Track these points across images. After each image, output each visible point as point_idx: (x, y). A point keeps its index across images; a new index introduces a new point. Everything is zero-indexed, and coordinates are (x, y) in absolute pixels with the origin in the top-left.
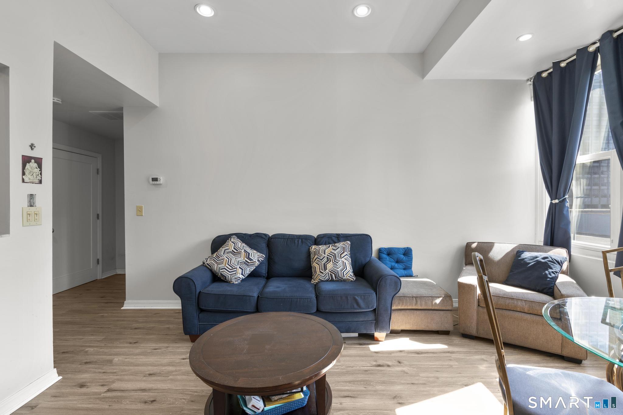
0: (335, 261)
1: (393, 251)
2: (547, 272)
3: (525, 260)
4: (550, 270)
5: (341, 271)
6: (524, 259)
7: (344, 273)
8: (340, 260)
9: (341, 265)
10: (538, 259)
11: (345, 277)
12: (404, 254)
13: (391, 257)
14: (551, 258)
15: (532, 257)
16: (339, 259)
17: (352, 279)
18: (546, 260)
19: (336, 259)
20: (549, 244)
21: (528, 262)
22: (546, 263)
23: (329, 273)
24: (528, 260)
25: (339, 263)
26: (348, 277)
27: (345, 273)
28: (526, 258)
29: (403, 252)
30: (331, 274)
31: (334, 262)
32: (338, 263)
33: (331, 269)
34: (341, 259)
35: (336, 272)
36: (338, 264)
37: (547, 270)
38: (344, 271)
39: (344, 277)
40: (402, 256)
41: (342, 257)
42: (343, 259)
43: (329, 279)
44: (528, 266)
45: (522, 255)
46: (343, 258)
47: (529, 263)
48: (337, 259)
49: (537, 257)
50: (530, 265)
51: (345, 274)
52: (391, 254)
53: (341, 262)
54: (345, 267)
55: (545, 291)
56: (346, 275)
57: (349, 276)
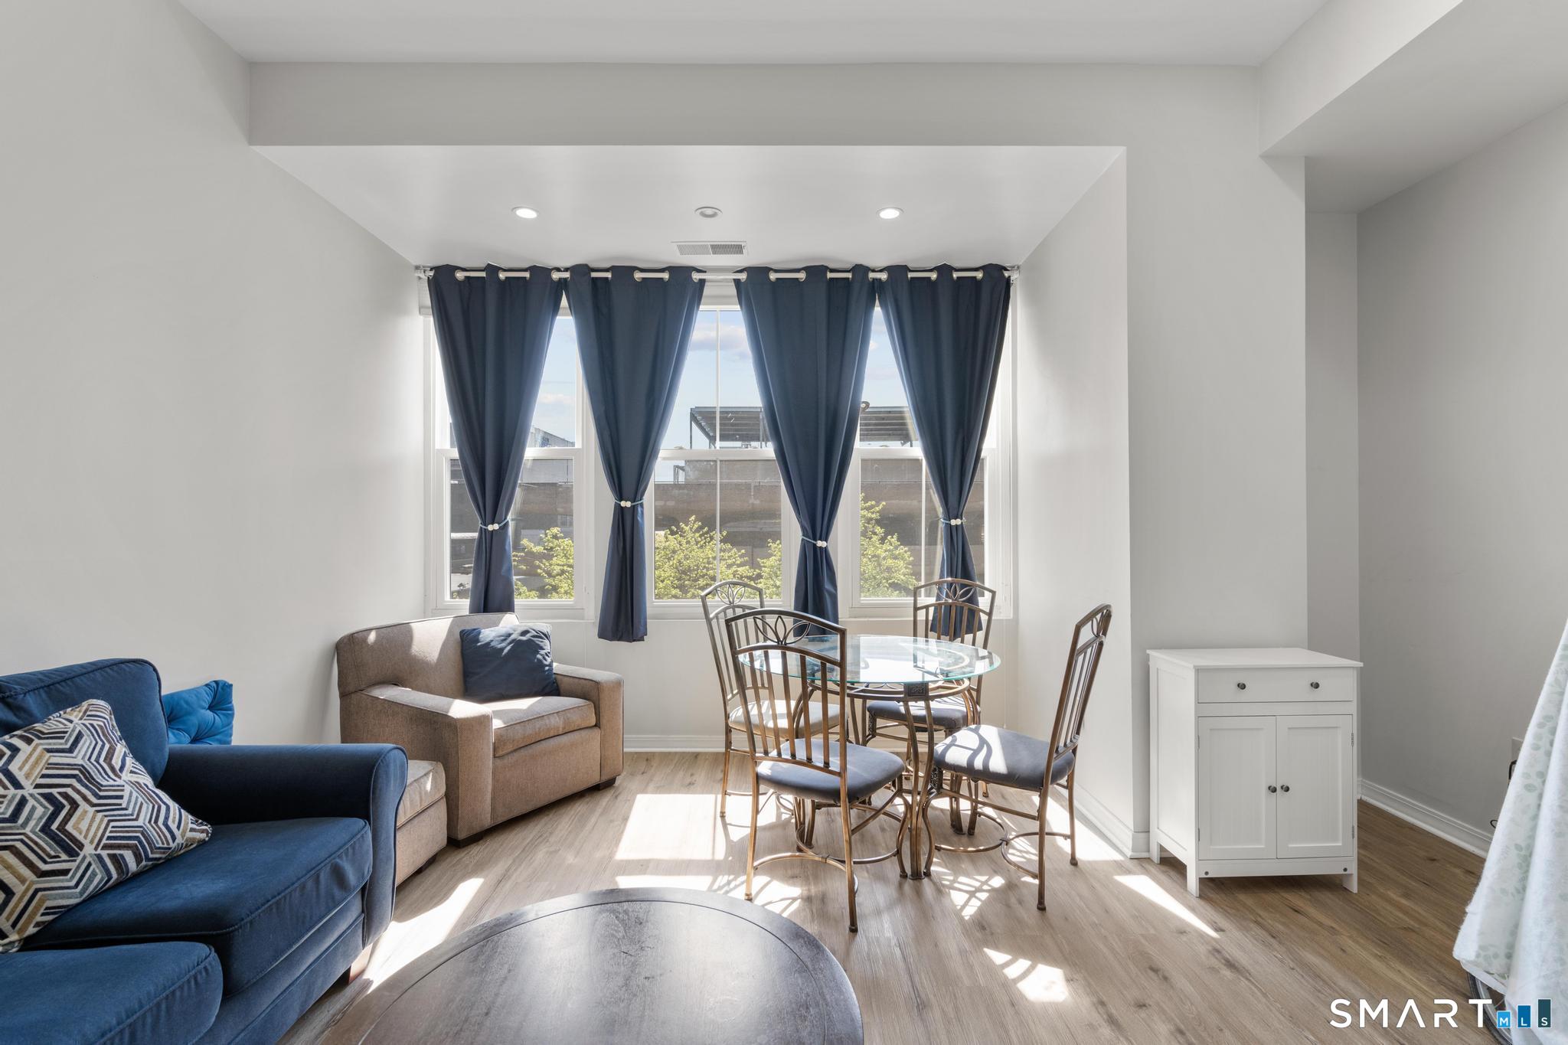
0: (101, 794)
1: (185, 706)
2: (539, 656)
3: (492, 644)
4: (542, 652)
5: (156, 822)
6: (488, 644)
7: (170, 823)
8: (119, 782)
9: (140, 799)
10: (513, 637)
11: (179, 840)
12: (211, 708)
13: (178, 729)
14: (534, 630)
15: (502, 636)
16: (111, 782)
17: (203, 836)
18: (528, 636)
19: (99, 786)
20: (482, 610)
21: (499, 646)
22: (529, 641)
23: (104, 853)
24: (497, 643)
25: (126, 794)
26: (189, 835)
27: (174, 822)
28: (492, 641)
29: (207, 699)
30: (113, 857)
31: (95, 800)
32: (121, 797)
33: (108, 834)
34: (120, 777)
35: (136, 838)
36: (124, 803)
37: (538, 653)
38: (167, 818)
39: (174, 838)
40: (209, 714)
41: (117, 767)
42: (126, 776)
43: (110, 878)
44: (503, 654)
45: (481, 636)
46: (122, 769)
47: (502, 649)
48: (104, 783)
49: (510, 635)
50: (506, 651)
51: (174, 827)
52: (177, 718)
53: (128, 789)
54: (157, 802)
55: (547, 690)
56: (178, 827)
57: (192, 830)
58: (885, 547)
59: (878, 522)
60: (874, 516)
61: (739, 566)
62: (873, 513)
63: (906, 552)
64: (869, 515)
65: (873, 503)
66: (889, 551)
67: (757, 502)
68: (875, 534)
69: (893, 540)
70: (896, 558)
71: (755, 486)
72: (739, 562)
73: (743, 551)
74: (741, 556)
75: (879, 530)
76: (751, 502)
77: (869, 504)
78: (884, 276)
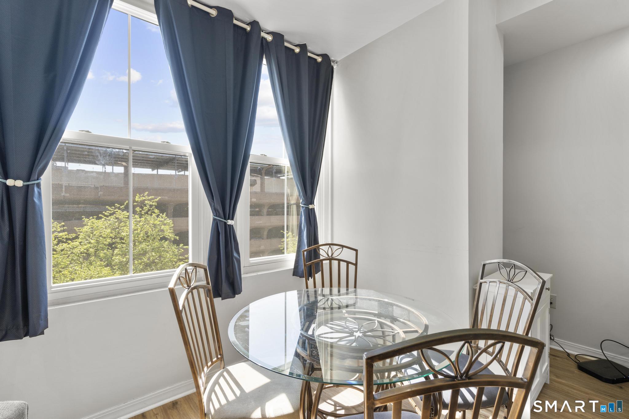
58: (159, 219)
59: (157, 207)
60: (154, 203)
61: (59, 232)
62: (153, 202)
63: (170, 222)
64: (151, 203)
65: (153, 197)
66: (161, 221)
67: (68, 195)
68: (154, 213)
69: (163, 216)
70: (165, 224)
71: (65, 186)
72: (59, 230)
73: (63, 223)
74: (60, 227)
75: (156, 211)
76: (63, 194)
77: (150, 197)
78: (269, 38)
